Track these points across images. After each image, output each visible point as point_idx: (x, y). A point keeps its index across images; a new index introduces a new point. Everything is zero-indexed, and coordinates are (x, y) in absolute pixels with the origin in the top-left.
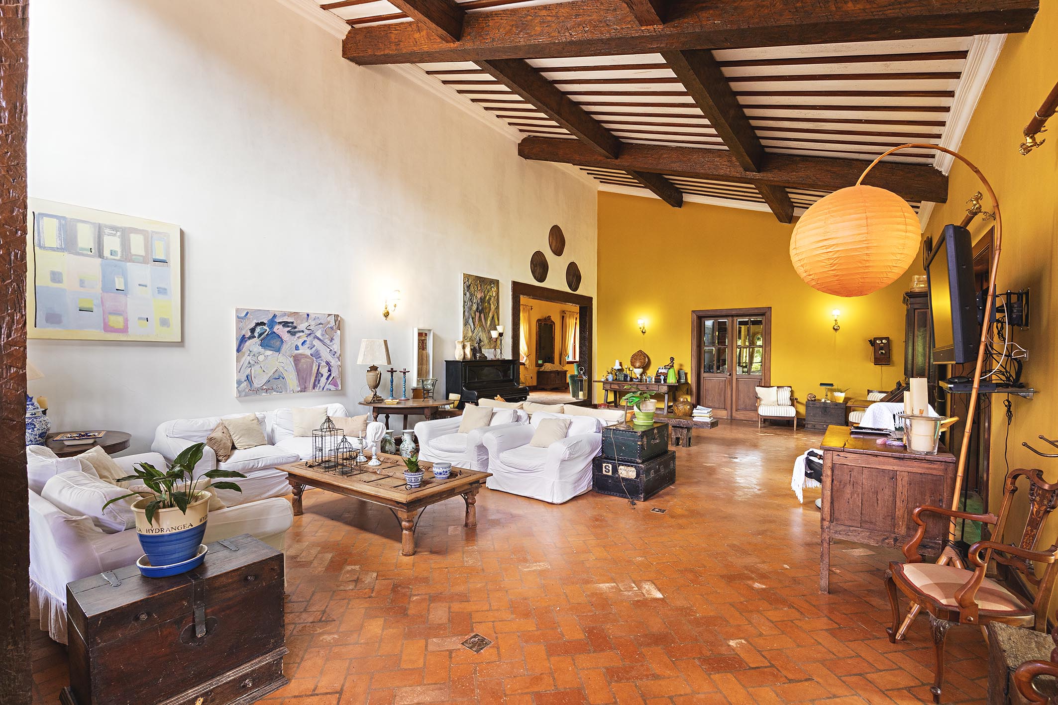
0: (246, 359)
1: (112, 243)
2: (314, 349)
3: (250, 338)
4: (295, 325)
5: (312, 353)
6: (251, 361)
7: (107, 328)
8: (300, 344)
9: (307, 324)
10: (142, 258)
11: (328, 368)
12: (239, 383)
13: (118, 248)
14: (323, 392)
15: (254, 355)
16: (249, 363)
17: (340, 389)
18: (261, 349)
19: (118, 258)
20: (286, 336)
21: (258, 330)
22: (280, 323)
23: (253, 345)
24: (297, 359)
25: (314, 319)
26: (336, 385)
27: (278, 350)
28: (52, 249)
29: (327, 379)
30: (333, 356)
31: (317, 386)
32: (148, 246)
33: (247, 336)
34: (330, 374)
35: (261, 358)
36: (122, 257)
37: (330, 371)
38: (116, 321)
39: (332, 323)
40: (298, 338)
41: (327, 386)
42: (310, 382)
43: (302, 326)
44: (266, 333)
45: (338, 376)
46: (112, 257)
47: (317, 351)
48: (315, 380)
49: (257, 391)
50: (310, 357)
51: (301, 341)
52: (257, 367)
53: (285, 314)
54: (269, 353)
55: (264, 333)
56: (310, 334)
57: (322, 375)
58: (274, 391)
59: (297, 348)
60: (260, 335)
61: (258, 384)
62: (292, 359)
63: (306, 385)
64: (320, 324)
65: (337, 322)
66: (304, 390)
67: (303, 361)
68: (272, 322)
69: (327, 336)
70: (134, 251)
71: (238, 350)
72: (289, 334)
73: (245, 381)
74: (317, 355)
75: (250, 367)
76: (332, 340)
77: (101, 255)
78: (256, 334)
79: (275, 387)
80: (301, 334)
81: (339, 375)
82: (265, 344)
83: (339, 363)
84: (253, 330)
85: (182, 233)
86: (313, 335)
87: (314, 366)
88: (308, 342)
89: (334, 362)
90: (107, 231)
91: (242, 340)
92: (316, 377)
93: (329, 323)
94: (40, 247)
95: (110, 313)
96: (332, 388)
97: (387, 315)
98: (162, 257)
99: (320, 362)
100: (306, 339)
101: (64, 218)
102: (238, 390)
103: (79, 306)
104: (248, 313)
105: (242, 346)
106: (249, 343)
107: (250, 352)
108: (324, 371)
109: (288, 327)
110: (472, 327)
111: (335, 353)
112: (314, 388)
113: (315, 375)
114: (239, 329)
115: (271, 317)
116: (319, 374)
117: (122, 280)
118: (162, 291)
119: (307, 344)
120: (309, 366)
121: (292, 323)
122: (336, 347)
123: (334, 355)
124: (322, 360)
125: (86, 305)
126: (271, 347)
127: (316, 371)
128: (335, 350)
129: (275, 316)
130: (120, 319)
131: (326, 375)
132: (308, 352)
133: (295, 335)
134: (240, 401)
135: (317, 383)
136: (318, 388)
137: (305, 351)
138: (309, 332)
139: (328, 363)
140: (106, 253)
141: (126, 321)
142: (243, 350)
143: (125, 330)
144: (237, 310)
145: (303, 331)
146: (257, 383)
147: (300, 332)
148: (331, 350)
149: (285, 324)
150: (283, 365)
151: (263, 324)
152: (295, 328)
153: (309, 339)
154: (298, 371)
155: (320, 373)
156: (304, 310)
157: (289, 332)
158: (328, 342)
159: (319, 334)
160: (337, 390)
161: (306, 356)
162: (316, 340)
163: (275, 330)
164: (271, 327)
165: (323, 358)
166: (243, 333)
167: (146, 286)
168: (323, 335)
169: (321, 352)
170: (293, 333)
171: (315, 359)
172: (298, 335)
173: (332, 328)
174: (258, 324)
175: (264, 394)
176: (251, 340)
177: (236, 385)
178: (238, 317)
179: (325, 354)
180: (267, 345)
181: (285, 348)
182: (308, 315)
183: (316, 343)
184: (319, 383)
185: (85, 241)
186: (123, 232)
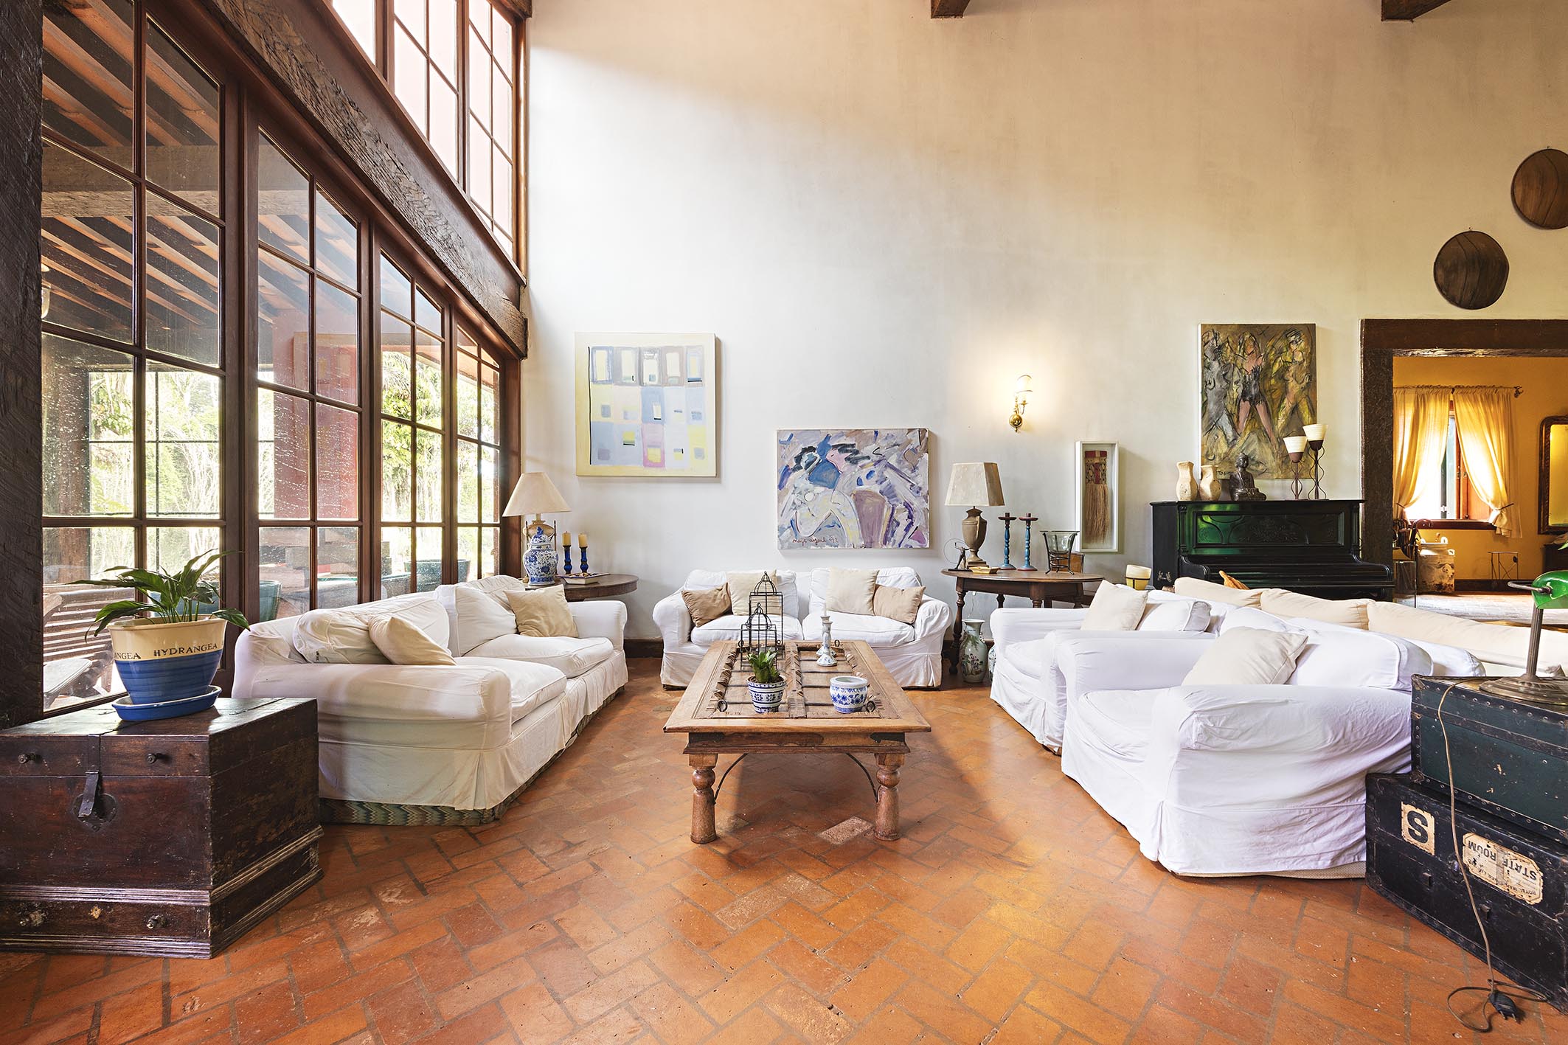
0: (790, 497)
1: (650, 368)
2: (885, 484)
3: (794, 470)
4: (856, 448)
5: (882, 489)
6: (796, 501)
7: (647, 463)
8: (863, 477)
9: (874, 446)
10: (677, 379)
11: (907, 512)
12: (781, 530)
13: (656, 373)
14: (899, 551)
15: (800, 493)
16: (794, 503)
17: (928, 546)
18: (809, 485)
19: (655, 383)
20: (843, 466)
21: (805, 458)
22: (835, 447)
23: (799, 478)
24: (859, 499)
25: (886, 439)
26: (921, 540)
27: (832, 486)
28: (602, 382)
29: (907, 530)
30: (916, 495)
31: (890, 541)
32: (683, 366)
33: (791, 467)
34: (912, 523)
35: (809, 497)
36: (659, 381)
37: (910, 517)
38: (654, 455)
39: (916, 442)
40: (862, 467)
41: (907, 541)
42: (879, 534)
43: (868, 450)
44: (816, 462)
45: (924, 526)
46: (651, 383)
47: (890, 487)
48: (887, 531)
49: (804, 542)
50: (878, 496)
51: (866, 471)
52: (804, 509)
53: (842, 433)
54: (819, 489)
55: (813, 462)
56: (879, 461)
57: (898, 524)
58: (827, 544)
59: (859, 482)
60: (808, 465)
61: (805, 534)
62: (851, 499)
63: (873, 537)
64: (895, 445)
65: (923, 441)
66: (869, 544)
67: (868, 501)
68: (824, 447)
69: (907, 463)
70: (670, 373)
71: (780, 487)
72: (848, 463)
73: (789, 527)
74: (890, 493)
75: (795, 508)
76: (914, 469)
77: (641, 383)
78: (803, 464)
79: (827, 538)
80: (866, 461)
81: (926, 525)
82: (814, 478)
83: (927, 506)
84: (798, 459)
85: (718, 343)
86: (883, 463)
87: (885, 509)
88: (876, 473)
89: (917, 504)
90: (646, 354)
91: (785, 473)
92: (889, 526)
93: (909, 442)
94: (593, 381)
95: (650, 446)
96: (915, 544)
97: (1017, 423)
98: (695, 375)
99: (895, 502)
100: (872, 468)
101: (611, 348)
102: (780, 540)
103: (624, 440)
104: (792, 435)
105: (784, 482)
106: (793, 476)
107: (795, 488)
108: (902, 517)
109: (847, 451)
110: (1230, 433)
111: (920, 489)
112: (885, 543)
113: (887, 523)
114: (781, 457)
115: (823, 439)
116: (893, 522)
117: (659, 408)
118: (697, 416)
119: (875, 477)
120: (877, 510)
121: (853, 446)
122: (921, 479)
123: (918, 492)
124: (897, 501)
125: (629, 439)
126: (822, 481)
127: (888, 517)
128: (919, 485)
129: (828, 437)
130: (658, 452)
131: (904, 523)
132: (876, 489)
133: (856, 463)
134: (784, 555)
135: (889, 536)
136: (891, 543)
137: (871, 486)
138: (876, 458)
139: (907, 506)
140: (646, 380)
141: (663, 453)
142: (786, 487)
143: (661, 465)
144: (779, 433)
145: (868, 458)
146: (805, 531)
147: (864, 458)
148: (913, 485)
149: (842, 448)
150: (838, 507)
151: (812, 449)
152: (857, 452)
153: (877, 469)
154: (861, 517)
155: (895, 520)
156: (868, 425)
157: (847, 459)
158: (907, 472)
159: (893, 461)
160: (922, 548)
161: (873, 495)
162: (889, 470)
163: (828, 457)
164: (823, 454)
165: (899, 497)
166: (786, 462)
167: (681, 412)
168: (899, 462)
169: (895, 488)
170: (852, 462)
171: (886, 499)
172: (860, 463)
173: (914, 450)
174: (805, 450)
175: (812, 547)
176: (796, 472)
177: (776, 533)
178: (780, 442)
179: (903, 491)
180: (817, 478)
181: (842, 482)
182: (876, 433)
183: (889, 474)
184: (893, 536)
185: (628, 370)
186: (661, 353)
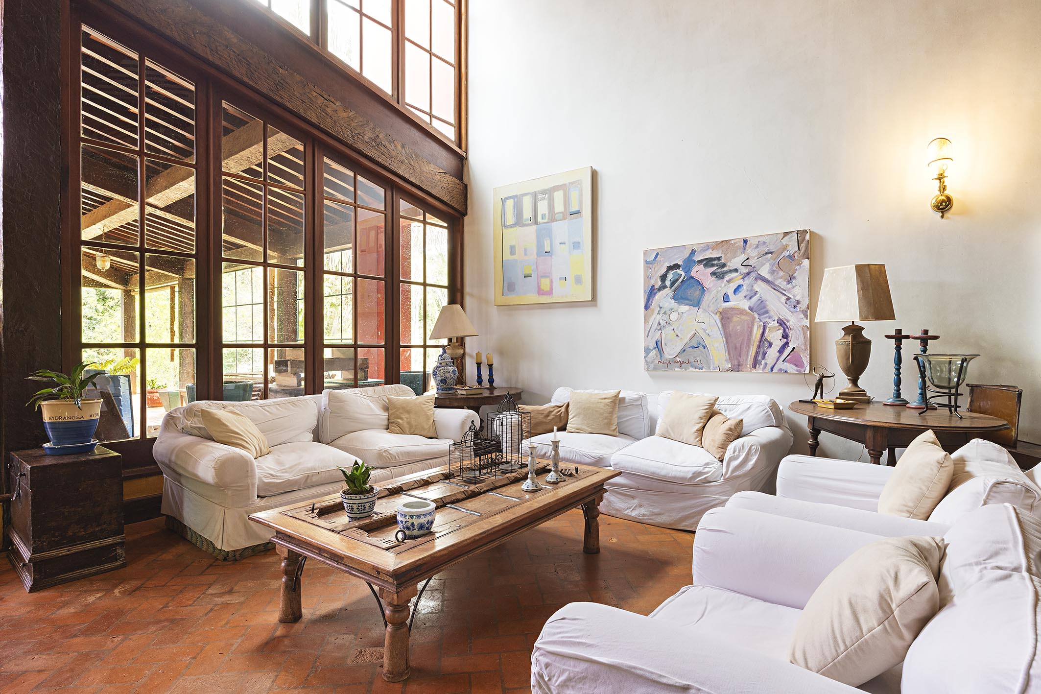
0: (656, 318)
1: (543, 208)
2: (755, 299)
3: (660, 289)
4: (723, 261)
5: (752, 305)
6: (661, 321)
7: (540, 292)
8: (730, 293)
9: (743, 257)
10: (562, 214)
11: (781, 331)
12: (647, 351)
13: (546, 212)
14: (771, 376)
15: (665, 313)
16: (659, 324)
17: (807, 371)
18: (673, 304)
19: (546, 221)
20: (709, 282)
21: (670, 276)
22: (700, 262)
23: (664, 298)
24: (725, 317)
25: (757, 247)
26: (798, 363)
27: (697, 304)
28: (511, 226)
29: (781, 351)
30: (793, 309)
31: (760, 364)
32: (566, 201)
33: (657, 287)
34: (787, 344)
35: (674, 316)
36: (549, 219)
37: (786, 336)
38: (545, 284)
39: (793, 247)
40: (729, 281)
41: (780, 365)
42: (747, 355)
43: (735, 262)
44: (680, 280)
45: (803, 347)
46: (543, 221)
47: (761, 302)
48: (757, 353)
49: (668, 364)
50: (747, 313)
51: (733, 286)
52: (669, 329)
53: (707, 247)
54: (684, 308)
55: (678, 280)
56: (748, 274)
57: (770, 345)
58: (692, 366)
59: (726, 298)
60: (673, 283)
61: (670, 355)
62: (717, 318)
63: (741, 360)
64: (767, 253)
65: (803, 246)
66: (737, 367)
67: (735, 319)
68: (689, 263)
69: (781, 273)
70: (557, 210)
71: (647, 307)
72: (714, 278)
73: (654, 348)
74: (761, 309)
75: (660, 329)
76: (791, 279)
77: (536, 223)
78: (668, 283)
79: (692, 360)
80: (734, 275)
81: (805, 345)
82: (679, 297)
83: (807, 322)
84: (663, 278)
85: (594, 175)
86: (753, 275)
87: (755, 328)
88: (744, 287)
89: (796, 321)
90: (540, 196)
91: (651, 293)
92: (759, 347)
93: (785, 248)
94: (505, 227)
95: (542, 277)
96: (791, 368)
97: (944, 206)
98: (574, 209)
99: (767, 320)
100: (741, 282)
101: (516, 196)
102: (646, 361)
103: (524, 273)
104: (657, 254)
105: (650, 301)
106: (659, 295)
107: (661, 308)
108: (775, 337)
109: (713, 265)
111: (798, 302)
112: (754, 366)
113: (756, 344)
114: (647, 277)
115: (688, 255)
116: (764, 342)
117: (549, 241)
118: (577, 245)
119: (743, 292)
120: (746, 329)
121: (719, 259)
122: (800, 291)
123: (795, 307)
124: (770, 317)
125: (527, 272)
126: (687, 299)
127: (759, 336)
128: (797, 298)
129: (693, 252)
130: (547, 281)
131: (778, 343)
132: (745, 305)
133: (723, 278)
134: (652, 377)
135: (760, 358)
136: (762, 367)
137: (740, 302)
138: (745, 270)
139: (782, 323)
140: (539, 219)
141: (551, 282)
142: (652, 307)
143: (550, 293)
144: (646, 253)
145: (736, 270)
146: (670, 352)
147: (731, 271)
148: (788, 299)
149: (708, 262)
150: (703, 326)
151: (676, 266)
152: (724, 265)
153: (746, 283)
154: (727, 336)
155: (766, 340)
156: (735, 235)
157: (713, 274)
158: (782, 283)
159: (764, 272)
160: (800, 373)
161: (742, 312)
162: (760, 282)
163: (693, 274)
164: (688, 271)
165: (772, 313)
166: (652, 282)
167: (565, 243)
168: (772, 272)
169: (767, 303)
170: (719, 276)
171: (756, 316)
172: (727, 278)
173: (791, 257)
174: (670, 268)
175: (677, 369)
176: (661, 292)
177: (643, 354)
178: (646, 262)
179: (777, 306)
180: (681, 297)
181: (707, 299)
182: (745, 241)
183: (760, 287)
184: (764, 358)
185: (527, 213)
186: (549, 192)
